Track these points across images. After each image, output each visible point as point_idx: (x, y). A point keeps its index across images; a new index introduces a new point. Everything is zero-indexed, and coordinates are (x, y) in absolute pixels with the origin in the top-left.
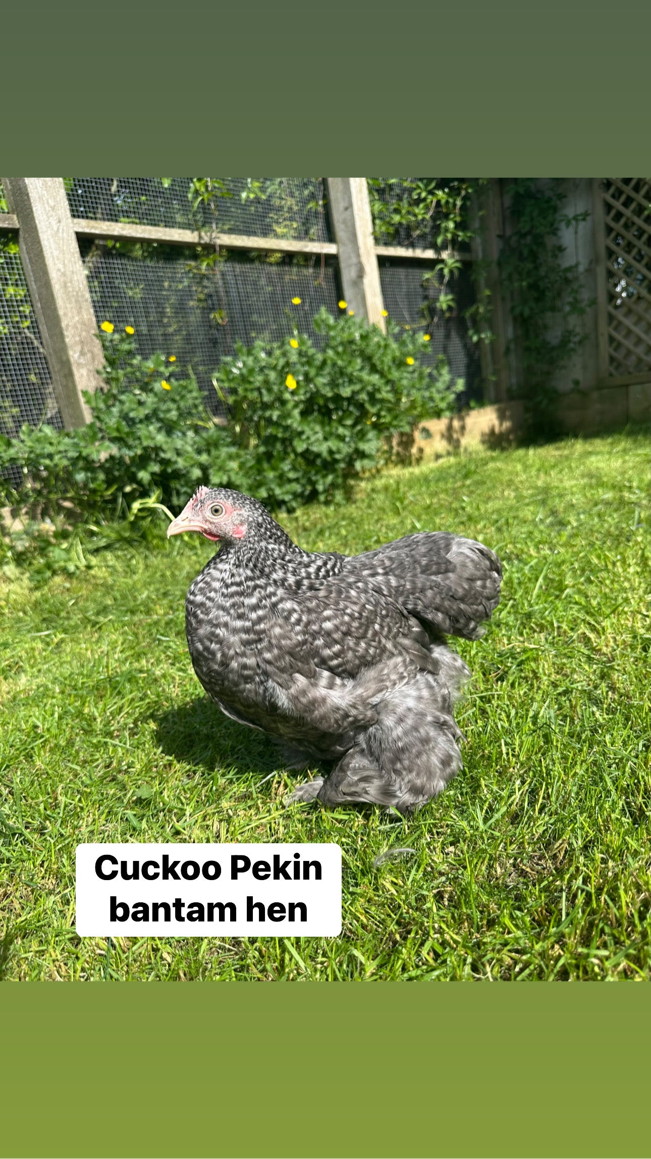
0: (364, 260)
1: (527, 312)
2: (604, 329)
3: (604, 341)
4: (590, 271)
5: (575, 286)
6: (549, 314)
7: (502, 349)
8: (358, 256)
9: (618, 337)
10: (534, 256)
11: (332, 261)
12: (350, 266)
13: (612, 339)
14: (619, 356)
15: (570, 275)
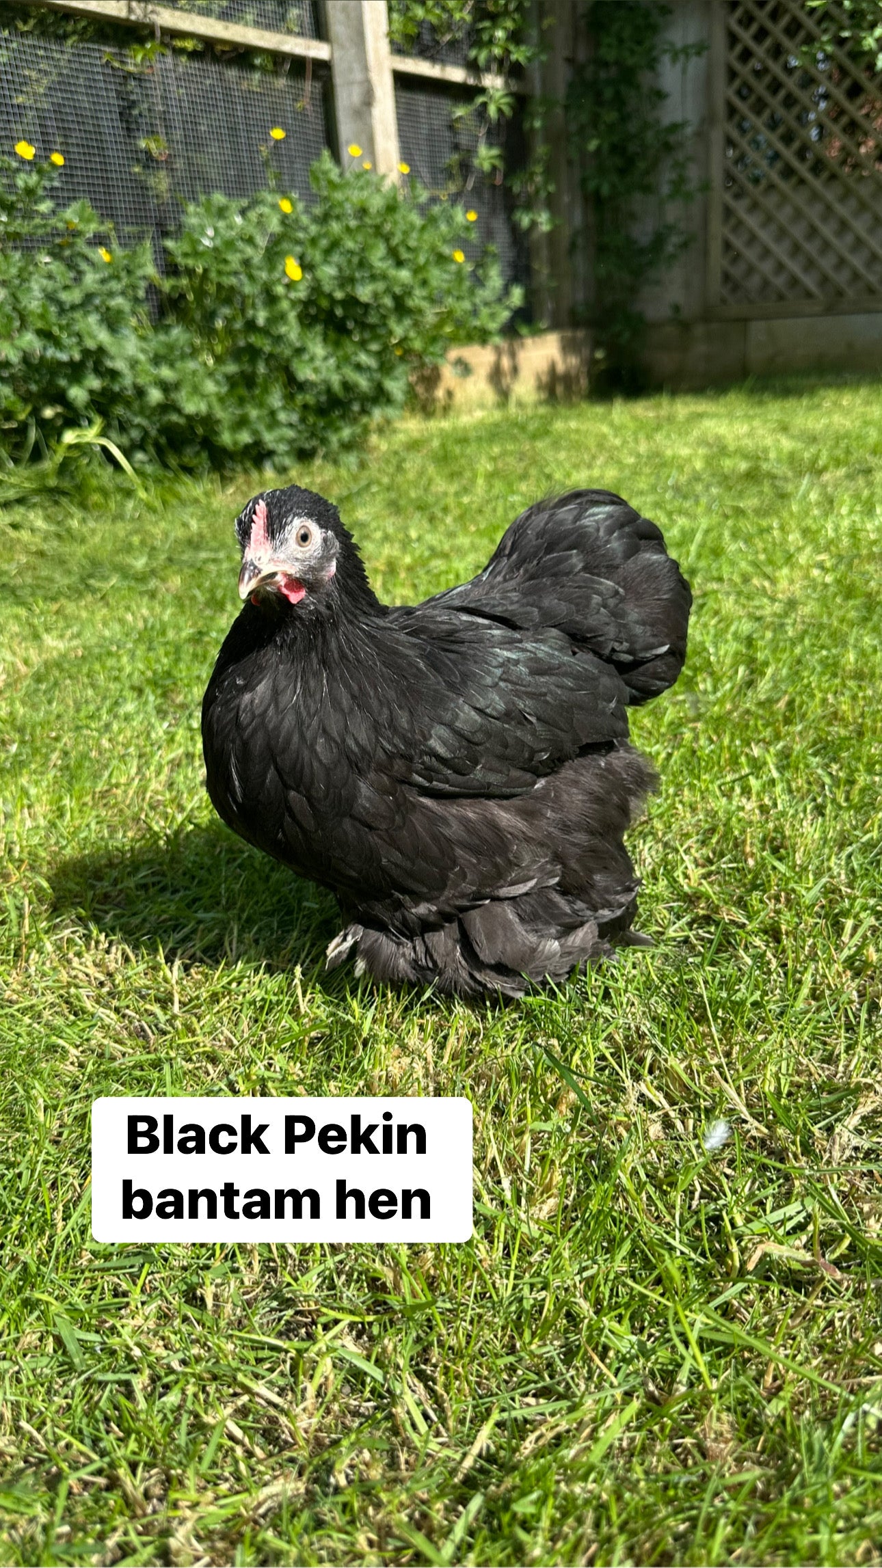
0: (374, 76)
1: (605, 190)
2: (718, 229)
3: (716, 248)
4: (701, 135)
5: (680, 156)
6: (638, 196)
7: (565, 243)
8: (365, 68)
9: (738, 243)
10: (619, 101)
11: (322, 72)
12: (351, 83)
13: (728, 246)
14: (737, 271)
15: (672, 139)
